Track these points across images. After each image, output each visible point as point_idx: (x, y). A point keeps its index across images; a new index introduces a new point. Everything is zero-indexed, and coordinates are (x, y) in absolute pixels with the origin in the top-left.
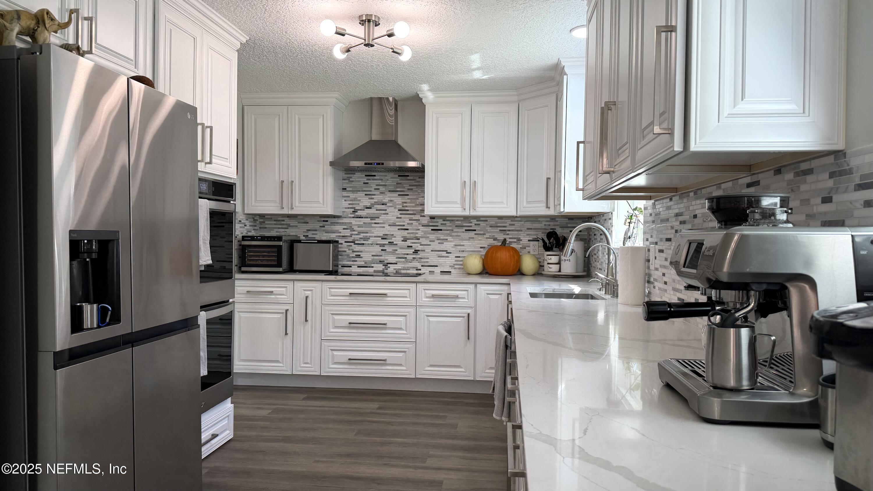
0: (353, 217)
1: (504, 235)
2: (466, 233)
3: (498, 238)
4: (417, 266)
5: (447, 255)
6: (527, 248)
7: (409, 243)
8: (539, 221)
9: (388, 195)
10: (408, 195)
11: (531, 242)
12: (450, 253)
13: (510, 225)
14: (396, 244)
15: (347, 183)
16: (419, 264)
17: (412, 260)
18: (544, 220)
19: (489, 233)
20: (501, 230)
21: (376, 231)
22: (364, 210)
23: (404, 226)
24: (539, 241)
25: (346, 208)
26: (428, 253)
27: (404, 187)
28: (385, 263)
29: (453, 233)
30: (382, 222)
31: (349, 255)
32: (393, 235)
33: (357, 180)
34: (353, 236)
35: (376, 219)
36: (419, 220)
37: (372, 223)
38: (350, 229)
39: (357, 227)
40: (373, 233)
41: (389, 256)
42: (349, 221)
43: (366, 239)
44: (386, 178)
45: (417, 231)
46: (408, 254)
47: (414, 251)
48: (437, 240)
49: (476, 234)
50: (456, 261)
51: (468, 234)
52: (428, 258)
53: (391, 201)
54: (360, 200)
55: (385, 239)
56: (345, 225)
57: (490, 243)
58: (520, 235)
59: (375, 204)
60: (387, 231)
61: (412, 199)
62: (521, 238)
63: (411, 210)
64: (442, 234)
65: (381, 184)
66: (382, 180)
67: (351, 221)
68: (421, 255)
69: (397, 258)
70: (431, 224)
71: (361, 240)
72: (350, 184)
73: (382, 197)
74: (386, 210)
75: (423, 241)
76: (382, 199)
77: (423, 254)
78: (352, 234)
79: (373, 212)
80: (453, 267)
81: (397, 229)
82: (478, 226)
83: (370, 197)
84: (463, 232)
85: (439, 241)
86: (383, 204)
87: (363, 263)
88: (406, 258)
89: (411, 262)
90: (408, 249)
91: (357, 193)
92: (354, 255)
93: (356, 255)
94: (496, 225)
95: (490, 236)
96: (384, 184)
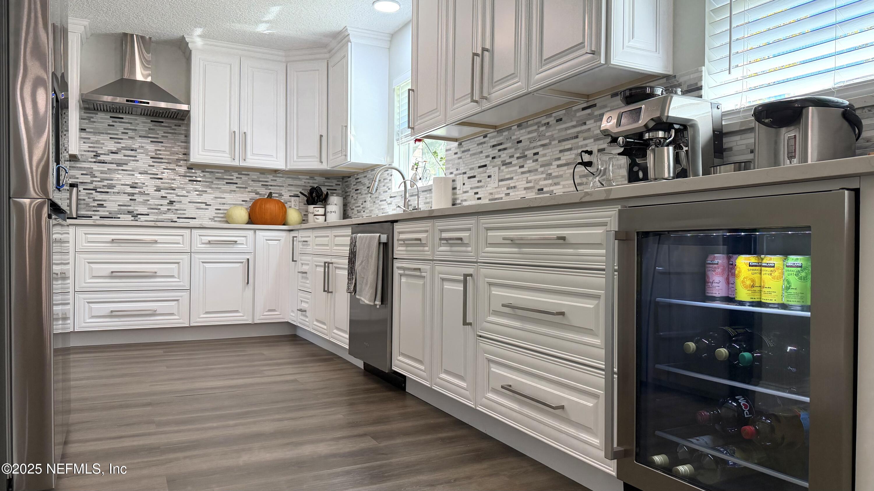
0: (95, 162)
1: (266, 189)
2: (227, 185)
3: (260, 193)
4: (172, 218)
5: (207, 207)
6: (288, 203)
7: (164, 193)
8: (299, 178)
9: (138, 140)
10: (162, 142)
11: (292, 198)
12: (210, 205)
13: (272, 180)
14: (148, 194)
15: (87, 124)
16: (174, 215)
17: (166, 211)
18: (304, 178)
19: (251, 186)
20: (262, 185)
21: (124, 179)
22: (108, 155)
23: (157, 174)
24: (299, 197)
25: (85, 151)
26: (185, 204)
27: (158, 134)
28: (135, 214)
29: (213, 185)
30: (131, 169)
31: (89, 204)
32: (144, 184)
33: (99, 120)
34: (94, 183)
35: (124, 166)
36: (174, 169)
37: (119, 170)
38: (90, 175)
39: (99, 173)
40: (120, 180)
41: (140, 206)
42: (89, 166)
43: (111, 187)
44: (136, 122)
45: (173, 181)
46: (162, 205)
47: (168, 201)
48: (195, 191)
49: (237, 187)
50: (216, 213)
51: (229, 187)
52: (185, 210)
53: (142, 147)
54: (103, 144)
55: (135, 187)
56: (84, 170)
57: (252, 197)
58: (282, 191)
59: (122, 149)
60: (138, 179)
61: (166, 147)
62: (283, 194)
63: (165, 159)
64: (200, 185)
65: (129, 127)
66: (131, 123)
67: (92, 166)
68: (177, 206)
69: (148, 209)
70: (188, 174)
71: (104, 187)
72: (91, 125)
73: (131, 142)
74: (136, 157)
75: (179, 192)
76: (131, 144)
77: (178, 206)
78: (94, 181)
79: (120, 158)
80: (213, 219)
81: (149, 178)
82: (239, 180)
83: (116, 140)
84: (224, 185)
85: (197, 193)
86: (132, 150)
87: (107, 213)
88: (159, 209)
89: (165, 214)
90: (162, 199)
91: (99, 136)
92: (96, 205)
93: (98, 204)
94: (258, 180)
95: (252, 190)
96: (133, 128)
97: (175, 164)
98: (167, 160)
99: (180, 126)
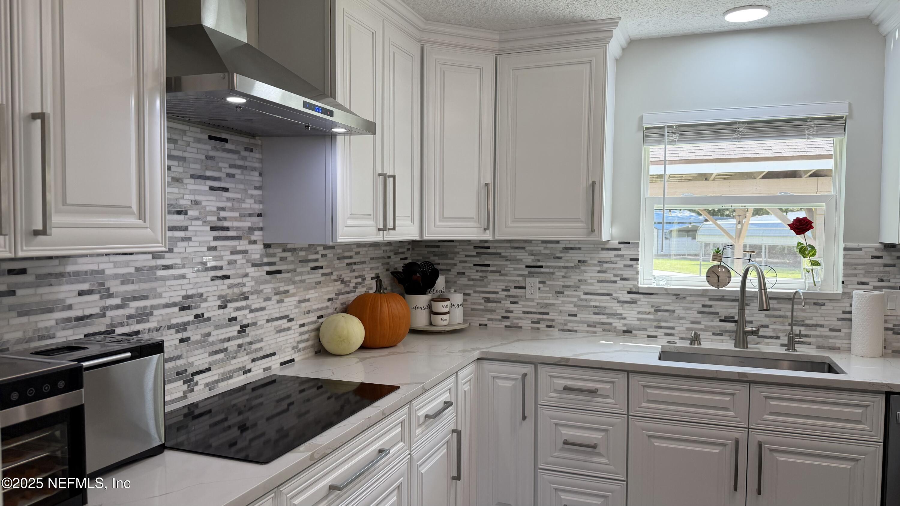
2: (311, 274)
5: (289, 324)
7: (232, 310)
9: (190, 187)
10: (226, 190)
12: (293, 319)
14: (209, 319)
16: (248, 357)
19: (336, 270)
21: (168, 289)
23: (221, 268)
26: (262, 327)
27: (220, 170)
28: (187, 376)
29: (296, 276)
30: (178, 261)
32: (202, 295)
34: (109, 314)
36: (245, 252)
37: (156, 268)
38: (99, 292)
39: (118, 282)
40: (160, 296)
41: (197, 352)
42: (94, 267)
44: (185, 138)
45: (245, 280)
46: (229, 339)
48: (276, 294)
51: (314, 276)
52: (261, 340)
53: (196, 203)
55: (187, 308)
56: (85, 281)
60: (191, 286)
61: (233, 199)
63: (233, 228)
64: (281, 280)
67: (102, 267)
68: (250, 334)
69: (210, 355)
70: (266, 260)
71: (130, 321)
73: (176, 190)
75: (254, 302)
77: (253, 333)
80: (296, 347)
81: (209, 279)
82: (324, 259)
84: (308, 273)
85: (278, 298)
86: (179, 212)
88: (226, 349)
89: (234, 358)
90: (230, 326)
94: (343, 255)
95: (339, 276)
97: (246, 239)
98: (235, 230)
99: (251, 150)
